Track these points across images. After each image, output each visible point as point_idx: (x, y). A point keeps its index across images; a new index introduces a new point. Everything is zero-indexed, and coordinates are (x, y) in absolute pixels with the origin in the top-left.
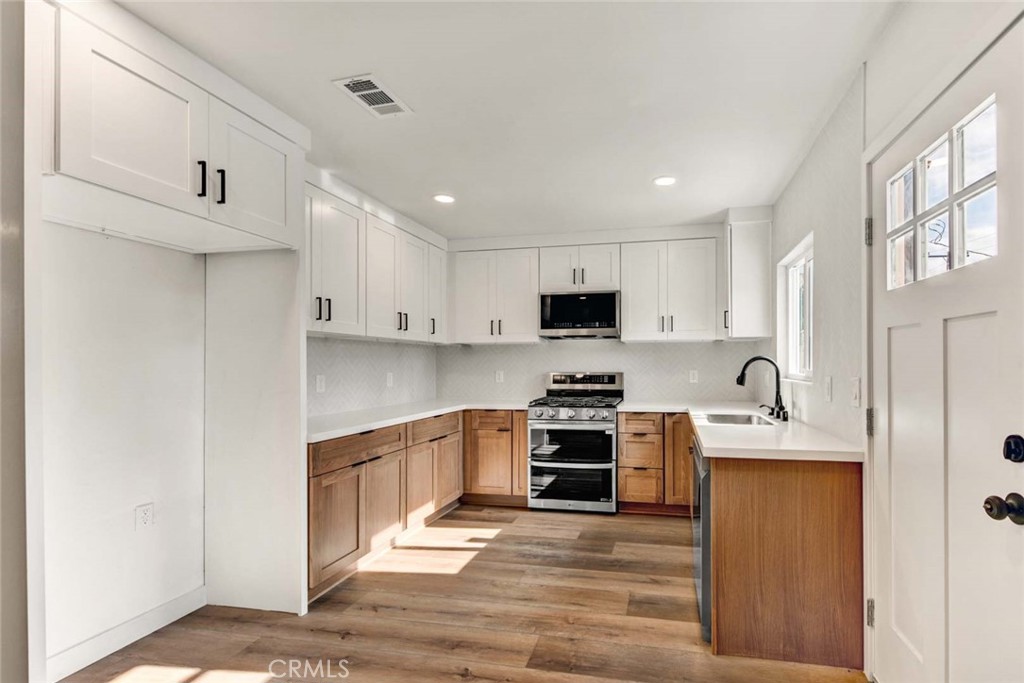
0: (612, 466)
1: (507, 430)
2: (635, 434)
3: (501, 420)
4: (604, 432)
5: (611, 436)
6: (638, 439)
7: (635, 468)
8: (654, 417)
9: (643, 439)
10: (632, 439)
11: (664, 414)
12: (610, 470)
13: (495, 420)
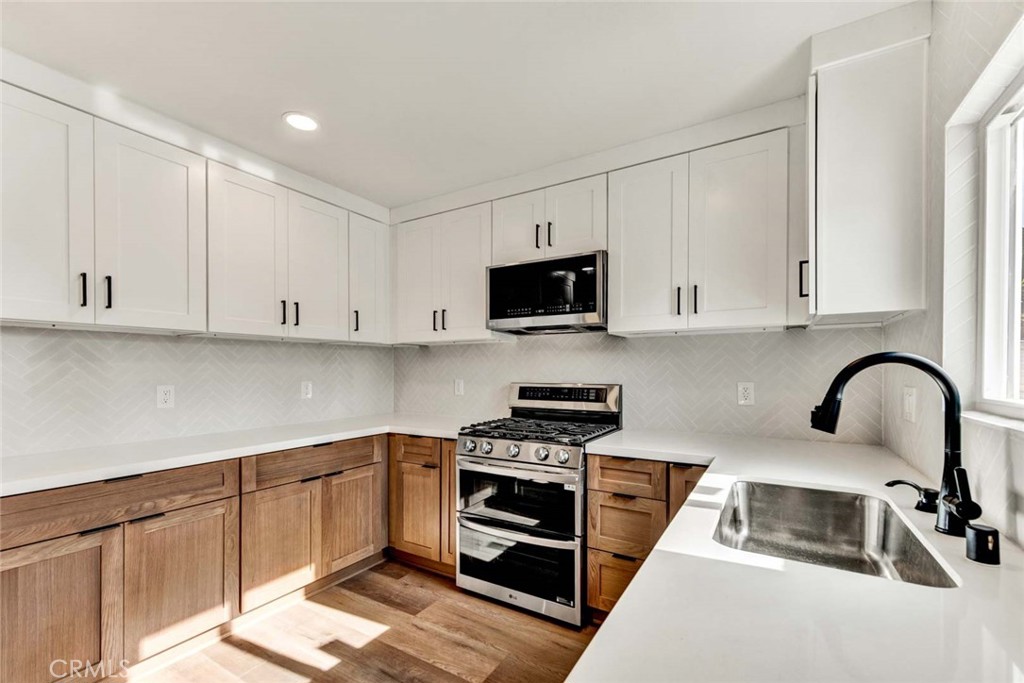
0: (574, 545)
1: (434, 467)
2: (616, 495)
3: (428, 452)
4: (562, 485)
5: (572, 494)
6: (620, 504)
7: (616, 556)
8: (649, 468)
9: (630, 506)
10: (611, 503)
11: (668, 463)
12: (571, 553)
13: (423, 451)
